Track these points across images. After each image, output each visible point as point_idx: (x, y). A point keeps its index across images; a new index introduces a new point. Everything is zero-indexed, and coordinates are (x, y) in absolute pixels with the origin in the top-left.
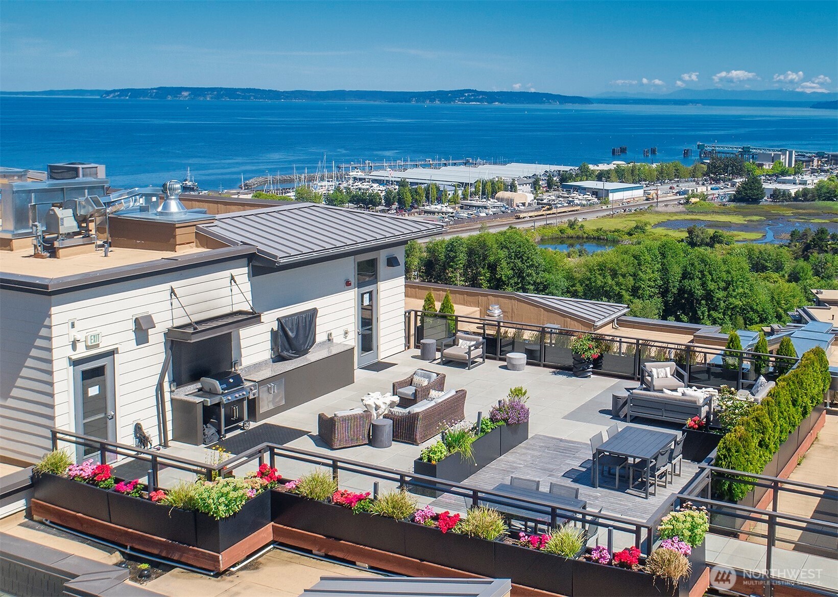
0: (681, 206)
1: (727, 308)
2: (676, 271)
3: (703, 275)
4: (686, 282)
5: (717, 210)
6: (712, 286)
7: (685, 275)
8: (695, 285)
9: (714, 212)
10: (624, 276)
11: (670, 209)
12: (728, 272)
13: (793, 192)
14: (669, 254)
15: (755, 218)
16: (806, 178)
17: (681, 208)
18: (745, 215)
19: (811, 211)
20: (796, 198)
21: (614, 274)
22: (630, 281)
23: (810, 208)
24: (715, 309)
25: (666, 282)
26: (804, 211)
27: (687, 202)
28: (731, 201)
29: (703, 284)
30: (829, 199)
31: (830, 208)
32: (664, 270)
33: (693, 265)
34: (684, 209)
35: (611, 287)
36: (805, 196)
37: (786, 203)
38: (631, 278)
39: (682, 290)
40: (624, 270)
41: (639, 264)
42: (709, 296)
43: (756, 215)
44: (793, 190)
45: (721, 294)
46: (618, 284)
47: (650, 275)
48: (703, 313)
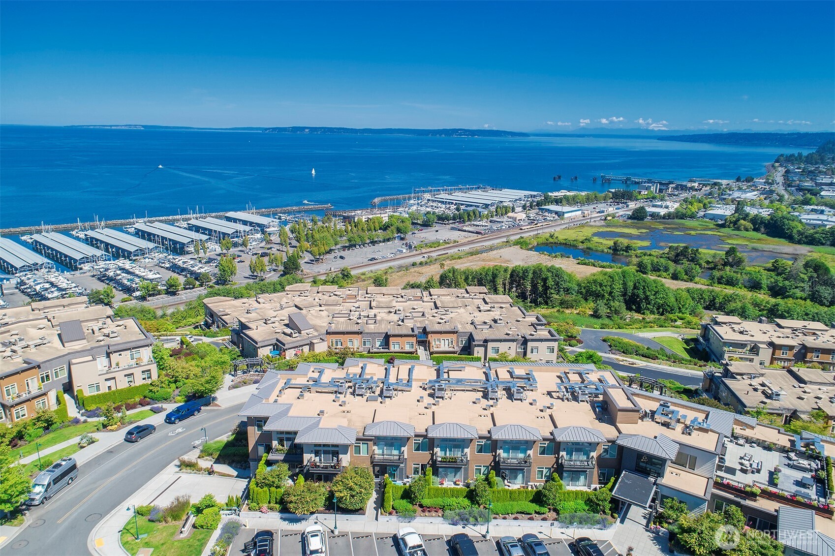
0: (602, 221)
1: (655, 303)
2: (631, 284)
3: (644, 288)
4: (636, 291)
5: (622, 224)
6: (648, 293)
7: (635, 287)
8: (641, 292)
9: (621, 226)
10: (606, 286)
11: (598, 224)
12: (656, 287)
13: (662, 214)
14: (626, 276)
15: (644, 231)
16: (668, 203)
17: (603, 223)
18: (638, 228)
19: (673, 226)
20: (664, 217)
21: (601, 285)
22: (609, 289)
23: (673, 224)
24: (649, 304)
25: (625, 289)
26: (669, 226)
27: (605, 219)
28: (629, 218)
29: (644, 292)
30: (682, 218)
31: (683, 224)
32: (624, 284)
33: (639, 283)
34: (604, 224)
35: (599, 291)
36: (669, 216)
37: (658, 220)
38: (609, 287)
39: (633, 294)
40: (606, 284)
41: (613, 281)
42: (647, 298)
43: (644, 228)
44: (663, 212)
45: (652, 297)
46: (603, 290)
47: (618, 287)
48: (643, 305)
